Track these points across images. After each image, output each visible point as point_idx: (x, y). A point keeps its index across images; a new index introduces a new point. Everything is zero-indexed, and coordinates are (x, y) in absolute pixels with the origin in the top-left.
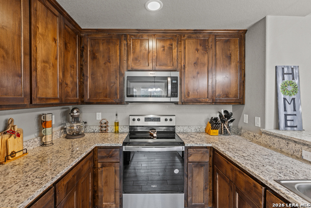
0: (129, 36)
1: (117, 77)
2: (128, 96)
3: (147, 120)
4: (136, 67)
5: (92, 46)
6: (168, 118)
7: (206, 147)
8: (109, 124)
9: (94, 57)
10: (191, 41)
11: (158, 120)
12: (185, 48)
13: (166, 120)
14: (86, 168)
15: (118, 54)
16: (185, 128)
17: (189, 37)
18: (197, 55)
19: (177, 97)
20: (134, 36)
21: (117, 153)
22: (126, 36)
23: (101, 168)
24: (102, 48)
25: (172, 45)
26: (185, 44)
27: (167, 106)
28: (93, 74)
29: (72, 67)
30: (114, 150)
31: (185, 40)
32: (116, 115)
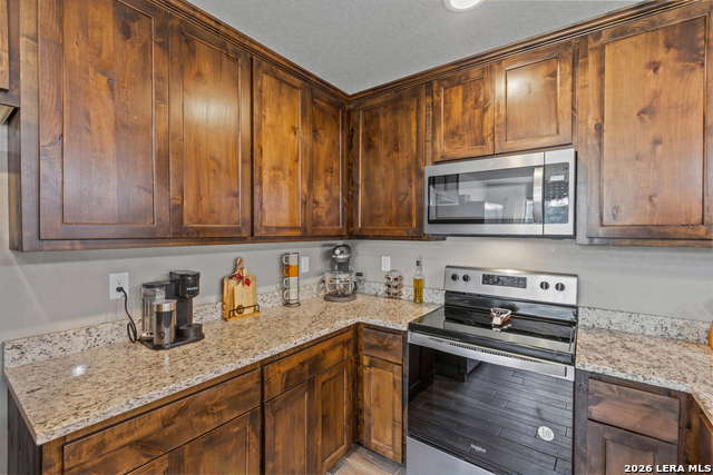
0: (435, 84)
1: (410, 180)
2: (430, 222)
3: (487, 279)
4: (453, 153)
5: (366, 124)
6: (553, 281)
7: (668, 392)
8: (405, 282)
9: (370, 146)
10: (626, 44)
11: (521, 283)
12: (601, 72)
13: (545, 286)
14: (333, 357)
15: (414, 129)
16: (617, 318)
17: (620, 34)
18: (653, 82)
19: (565, 220)
20: (448, 79)
21: (397, 344)
22: (429, 85)
23: (369, 367)
24: (384, 123)
25: (554, 75)
26: (601, 59)
27: (553, 247)
28: (367, 179)
29: (330, 170)
30: (391, 336)
31: (602, 49)
32: (418, 263)
